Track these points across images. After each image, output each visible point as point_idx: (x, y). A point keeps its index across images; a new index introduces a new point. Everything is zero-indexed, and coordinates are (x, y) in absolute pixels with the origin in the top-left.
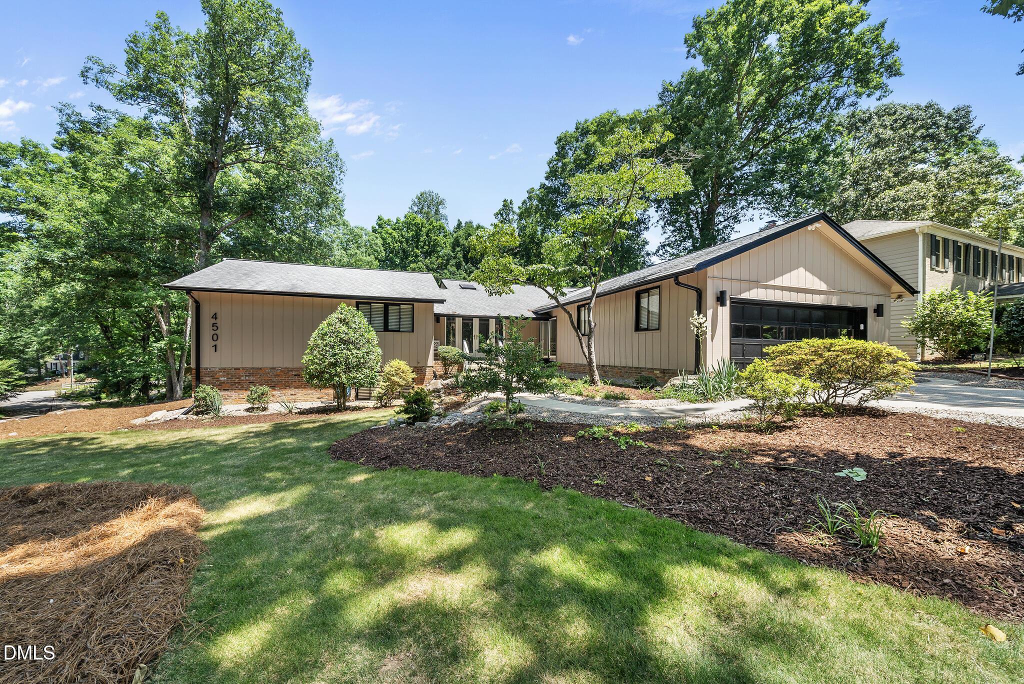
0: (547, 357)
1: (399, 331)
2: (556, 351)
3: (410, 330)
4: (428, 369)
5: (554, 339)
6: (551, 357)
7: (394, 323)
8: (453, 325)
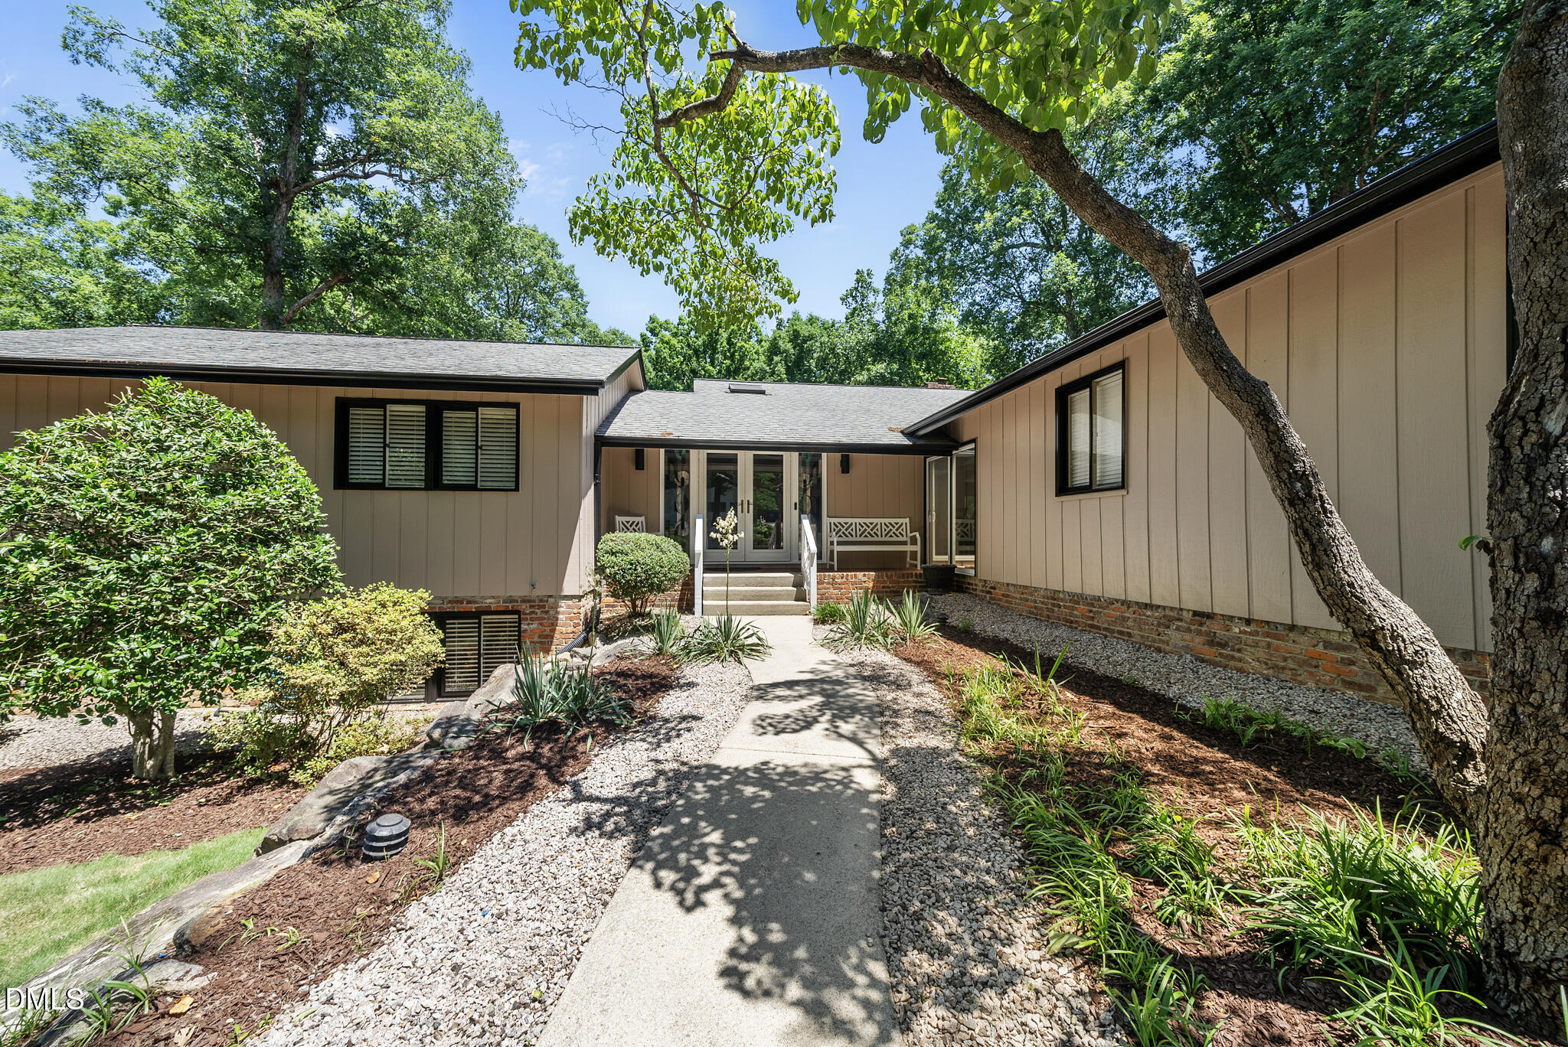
0: (945, 558)
1: (472, 488)
2: (974, 543)
3: (512, 485)
4: (563, 603)
5: (968, 511)
6: (958, 558)
7: (457, 459)
8: (684, 474)
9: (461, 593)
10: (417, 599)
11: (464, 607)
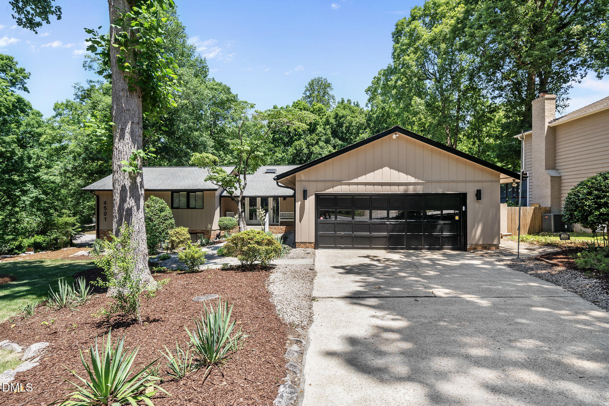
1: (195, 208)
3: (202, 208)
4: (212, 231)
7: (192, 203)
8: (244, 201)
9: (193, 229)
10: (186, 229)
11: (194, 232)
